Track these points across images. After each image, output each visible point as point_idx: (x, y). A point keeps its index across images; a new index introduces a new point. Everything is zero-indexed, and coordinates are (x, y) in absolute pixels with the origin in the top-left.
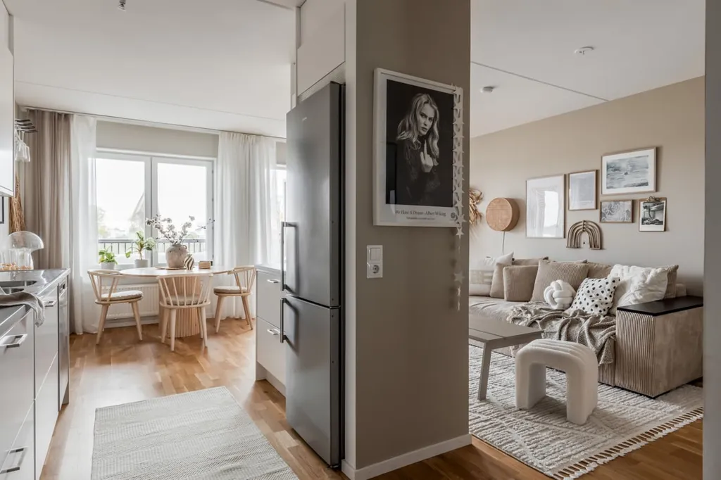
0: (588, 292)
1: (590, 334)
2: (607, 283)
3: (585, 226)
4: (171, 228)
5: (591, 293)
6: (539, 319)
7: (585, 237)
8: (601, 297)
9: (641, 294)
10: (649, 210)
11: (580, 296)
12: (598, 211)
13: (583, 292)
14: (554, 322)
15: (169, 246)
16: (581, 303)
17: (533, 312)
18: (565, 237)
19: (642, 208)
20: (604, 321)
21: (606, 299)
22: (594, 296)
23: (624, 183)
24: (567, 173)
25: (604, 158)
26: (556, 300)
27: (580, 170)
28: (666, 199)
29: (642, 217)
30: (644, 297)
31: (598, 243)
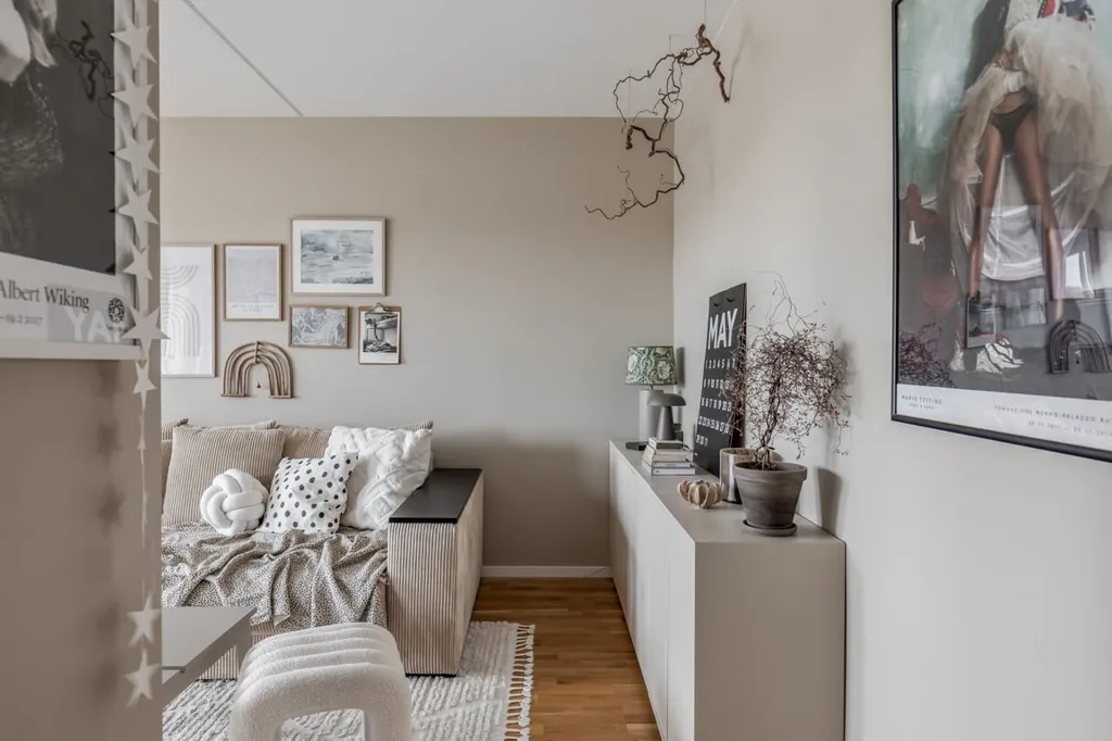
0: (302, 488)
1: (338, 581)
2: (337, 466)
3: (260, 352)
5: (306, 491)
6: (214, 572)
7: (260, 375)
8: (328, 495)
9: (397, 480)
10: (375, 326)
11: (285, 497)
12: (286, 324)
13: (290, 490)
14: (251, 573)
16: (288, 514)
17: (188, 556)
18: (216, 375)
19: (363, 323)
20: (355, 549)
21: (336, 497)
22: (312, 494)
23: (332, 275)
24: (220, 242)
25: (296, 223)
26: (232, 515)
27: (246, 240)
28: (399, 309)
29: (363, 338)
30: (404, 485)
31: (287, 385)
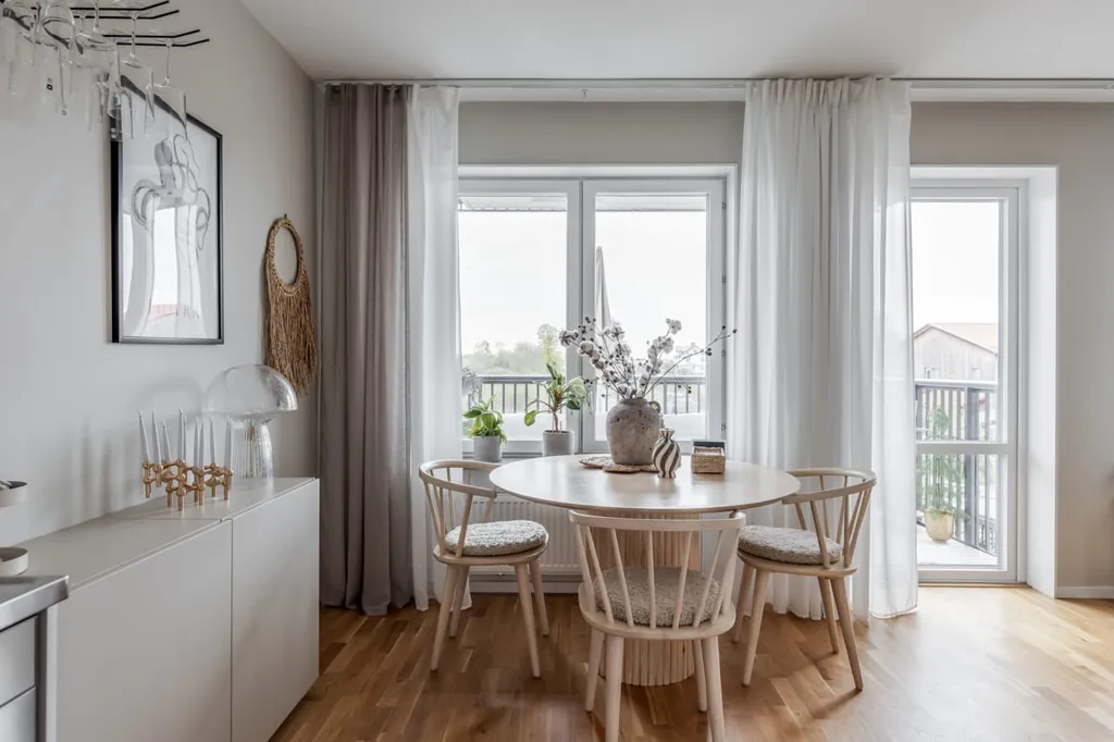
4: (620, 351)
15: (614, 401)
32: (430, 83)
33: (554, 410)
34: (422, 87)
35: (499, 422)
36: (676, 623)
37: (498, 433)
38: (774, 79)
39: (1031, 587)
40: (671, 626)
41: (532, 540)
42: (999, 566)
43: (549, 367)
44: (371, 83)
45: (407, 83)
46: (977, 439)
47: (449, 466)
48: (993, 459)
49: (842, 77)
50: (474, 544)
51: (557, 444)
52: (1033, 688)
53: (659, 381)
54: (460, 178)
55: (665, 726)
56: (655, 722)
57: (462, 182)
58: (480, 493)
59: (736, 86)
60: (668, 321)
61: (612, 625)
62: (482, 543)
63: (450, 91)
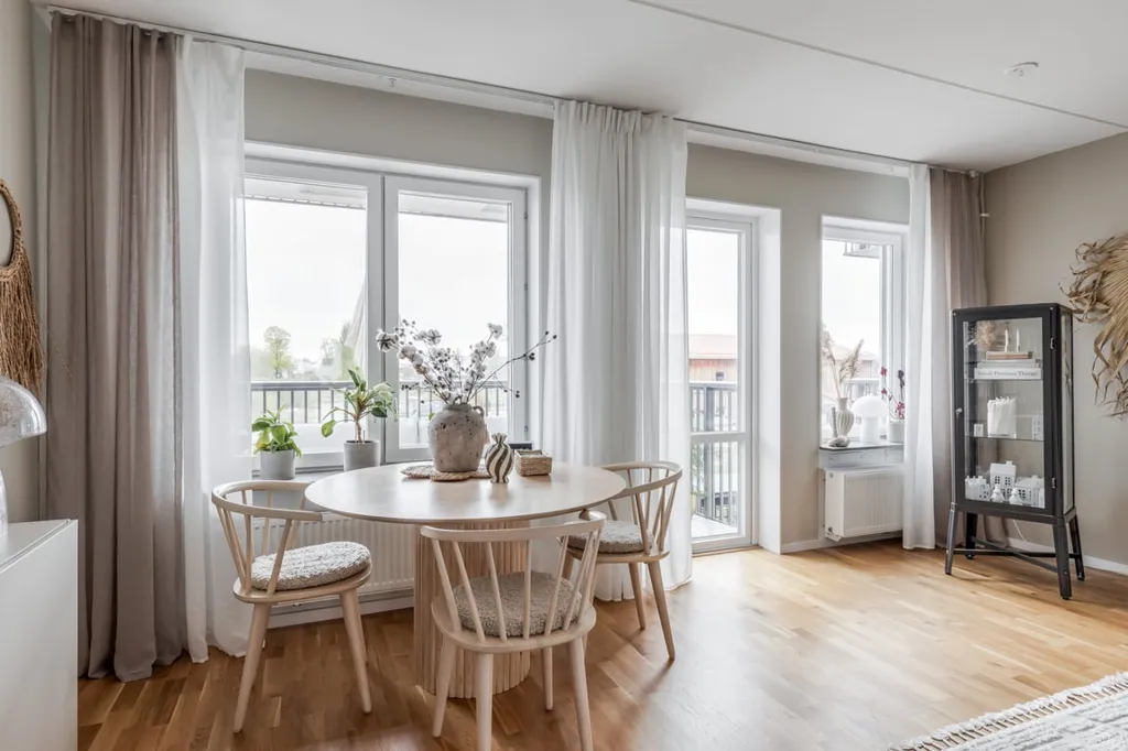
4: (441, 357)
32: (208, 37)
33: (357, 418)
34: (195, 40)
35: (291, 434)
36: (527, 633)
37: (291, 447)
38: (580, 101)
39: (762, 548)
40: (521, 636)
41: (358, 562)
42: (739, 533)
43: (351, 372)
44: (124, 22)
45: (176, 32)
46: (712, 430)
47: (243, 490)
48: (735, 445)
49: (636, 109)
50: (290, 576)
51: (362, 456)
52: (793, 630)
53: (482, 385)
54: (247, 157)
55: (517, 734)
56: (507, 732)
57: (248, 161)
58: (300, 517)
59: (545, 102)
60: (491, 326)
61: (483, 642)
62: (299, 574)
63: (233, 53)
